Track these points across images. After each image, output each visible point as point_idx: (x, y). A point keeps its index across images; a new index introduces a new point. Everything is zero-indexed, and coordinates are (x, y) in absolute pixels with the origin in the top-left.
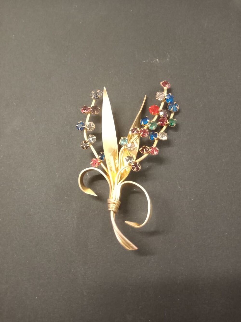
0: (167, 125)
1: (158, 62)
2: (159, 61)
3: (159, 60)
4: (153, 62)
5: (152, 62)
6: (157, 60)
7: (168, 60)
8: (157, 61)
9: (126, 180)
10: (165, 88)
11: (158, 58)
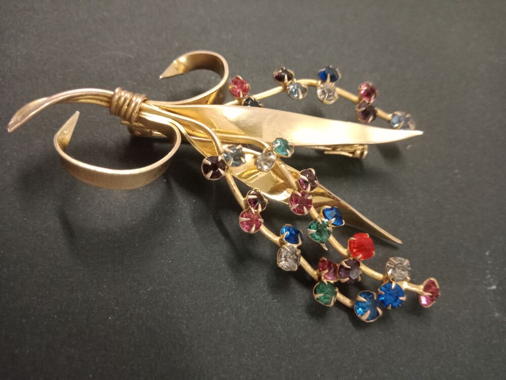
0: (320, 278)
1: (489, 288)
2: (491, 290)
3: (494, 290)
4: (489, 276)
5: (488, 272)
6: (494, 287)
7: (497, 315)
8: (491, 285)
9: (185, 141)
10: (419, 289)
11: (498, 289)
